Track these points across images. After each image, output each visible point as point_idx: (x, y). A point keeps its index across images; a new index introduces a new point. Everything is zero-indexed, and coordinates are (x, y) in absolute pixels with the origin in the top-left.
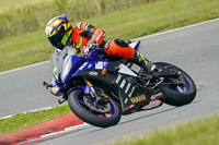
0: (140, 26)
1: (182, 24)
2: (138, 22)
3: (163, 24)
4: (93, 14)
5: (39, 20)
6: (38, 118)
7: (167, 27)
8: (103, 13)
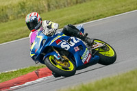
0: (72, 19)
1: (98, 17)
2: (71, 16)
3: (86, 17)
4: (43, 11)
5: (9, 15)
6: (8, 76)
7: (89, 19)
8: (49, 11)
